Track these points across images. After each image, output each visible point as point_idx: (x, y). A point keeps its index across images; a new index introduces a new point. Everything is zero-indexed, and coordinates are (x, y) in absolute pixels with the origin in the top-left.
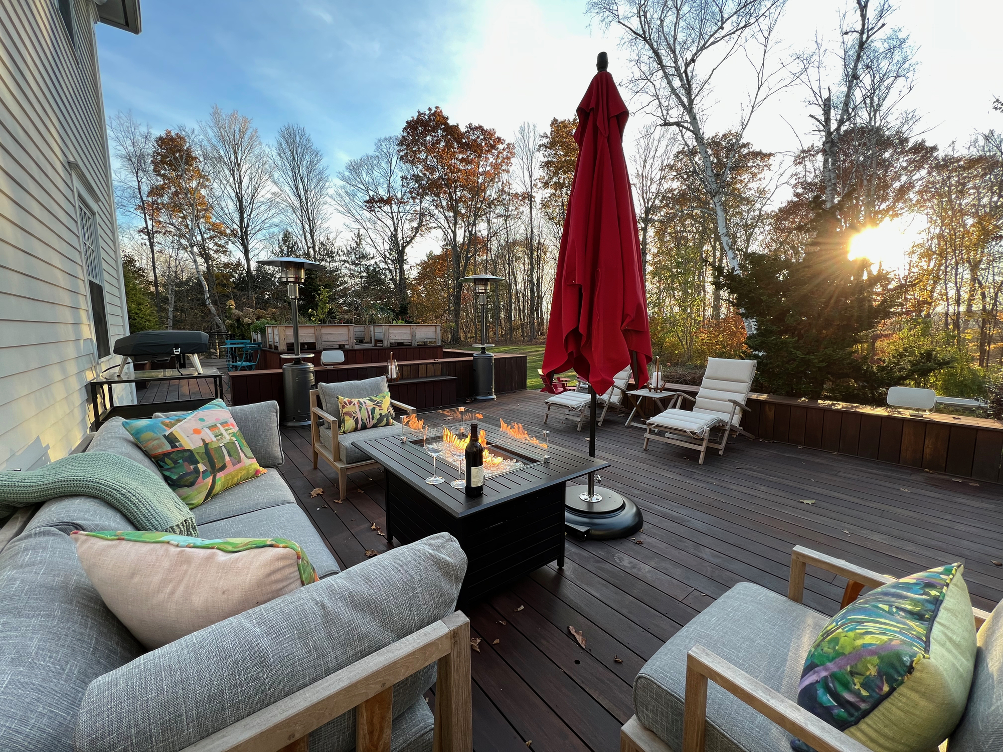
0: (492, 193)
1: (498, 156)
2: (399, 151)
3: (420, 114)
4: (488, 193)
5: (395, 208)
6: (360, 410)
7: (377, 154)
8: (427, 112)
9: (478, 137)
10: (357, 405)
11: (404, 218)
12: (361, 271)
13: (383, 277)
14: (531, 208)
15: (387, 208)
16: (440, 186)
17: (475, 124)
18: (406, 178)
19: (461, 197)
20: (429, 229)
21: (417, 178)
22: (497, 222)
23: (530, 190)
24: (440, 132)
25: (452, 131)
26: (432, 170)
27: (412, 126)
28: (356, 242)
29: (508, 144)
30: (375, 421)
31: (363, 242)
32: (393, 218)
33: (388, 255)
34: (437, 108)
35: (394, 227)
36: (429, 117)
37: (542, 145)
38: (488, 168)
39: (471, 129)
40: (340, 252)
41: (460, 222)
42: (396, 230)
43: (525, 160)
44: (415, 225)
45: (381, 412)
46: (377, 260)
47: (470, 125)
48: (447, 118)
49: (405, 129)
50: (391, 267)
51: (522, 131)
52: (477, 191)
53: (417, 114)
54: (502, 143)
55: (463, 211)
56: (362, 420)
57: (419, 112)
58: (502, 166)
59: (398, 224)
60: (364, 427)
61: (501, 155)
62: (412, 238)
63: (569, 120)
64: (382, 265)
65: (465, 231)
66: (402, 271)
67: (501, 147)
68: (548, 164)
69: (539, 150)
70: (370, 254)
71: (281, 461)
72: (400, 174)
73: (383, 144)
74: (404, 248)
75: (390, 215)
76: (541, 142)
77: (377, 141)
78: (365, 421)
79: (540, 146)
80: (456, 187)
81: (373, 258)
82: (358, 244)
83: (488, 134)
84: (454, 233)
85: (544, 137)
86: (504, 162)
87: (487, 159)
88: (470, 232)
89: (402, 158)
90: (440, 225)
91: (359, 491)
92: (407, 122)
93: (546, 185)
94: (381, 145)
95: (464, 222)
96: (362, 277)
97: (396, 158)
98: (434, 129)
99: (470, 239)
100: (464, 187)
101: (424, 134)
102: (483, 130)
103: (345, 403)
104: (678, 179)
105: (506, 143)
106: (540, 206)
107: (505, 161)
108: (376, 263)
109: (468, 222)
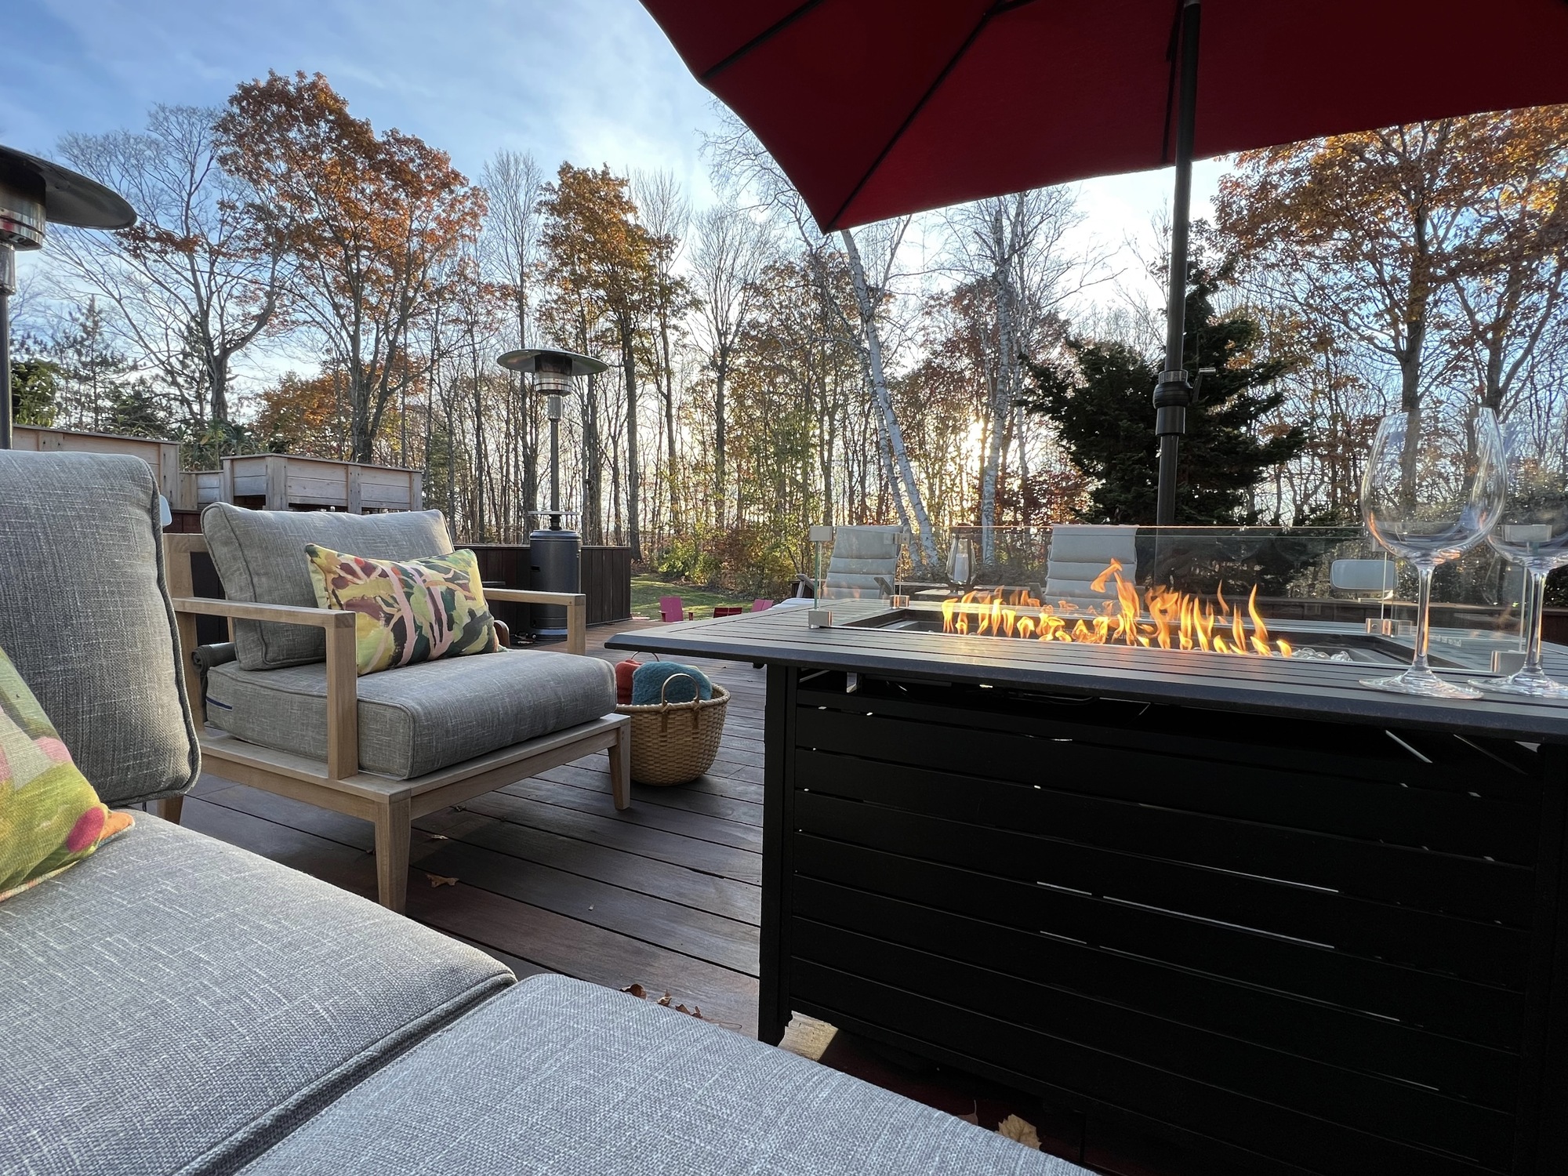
0: (437, 273)
1: (452, 206)
2: (217, 144)
3: (274, 79)
4: (430, 273)
5: (202, 264)
6: (408, 595)
7: (154, 136)
8: (294, 80)
9: (412, 160)
10: (394, 578)
11: (227, 288)
12: (98, 396)
13: (161, 414)
14: (521, 316)
15: (180, 259)
16: (318, 241)
17: (405, 133)
18: (233, 208)
19: (370, 270)
20: (290, 325)
21: (261, 212)
22: (451, 334)
23: (519, 283)
24: (324, 127)
25: (352, 133)
26: (303, 202)
27: (254, 98)
28: (84, 326)
29: (474, 189)
30: (456, 635)
31: (105, 328)
32: (196, 285)
33: (178, 366)
34: (318, 75)
35: (201, 304)
36: (299, 90)
37: (546, 203)
38: (432, 225)
39: (397, 140)
40: (30, 342)
41: (366, 319)
42: (205, 314)
43: (510, 225)
44: (255, 310)
45: (470, 604)
46: (146, 375)
47: (394, 132)
48: (344, 102)
49: (234, 100)
50: (190, 394)
51: (504, 169)
52: (407, 265)
53: (268, 77)
54: (462, 184)
55: (373, 300)
56: (418, 628)
57: (272, 73)
58: (461, 227)
59: (209, 299)
60: (422, 656)
61: (458, 206)
62: (246, 339)
63: (594, 171)
64: (159, 387)
65: (378, 340)
66: (219, 405)
67: (460, 191)
68: (554, 241)
69: (538, 211)
70: (123, 359)
71: (185, 769)
72: (217, 195)
73: (173, 119)
74: (225, 353)
75: (189, 275)
76: (543, 198)
77: (154, 109)
78: (426, 631)
79: (540, 203)
80: (358, 248)
81: (134, 368)
82: (90, 333)
83: (433, 160)
84: (355, 339)
85: (546, 190)
86: (464, 220)
87: (429, 208)
88: (392, 344)
89: (223, 160)
90: (319, 319)
91: (437, 881)
92: (241, 87)
93: (550, 277)
94: (166, 119)
95: (377, 323)
96: (98, 410)
97: (208, 154)
98: (310, 119)
99: (390, 357)
100: (378, 250)
101: (283, 123)
102: (424, 148)
103: (346, 568)
104: (767, 307)
105: (471, 185)
106: (537, 315)
107: (468, 218)
108: (142, 381)
109: (386, 323)
